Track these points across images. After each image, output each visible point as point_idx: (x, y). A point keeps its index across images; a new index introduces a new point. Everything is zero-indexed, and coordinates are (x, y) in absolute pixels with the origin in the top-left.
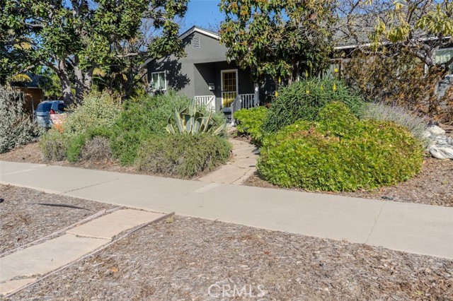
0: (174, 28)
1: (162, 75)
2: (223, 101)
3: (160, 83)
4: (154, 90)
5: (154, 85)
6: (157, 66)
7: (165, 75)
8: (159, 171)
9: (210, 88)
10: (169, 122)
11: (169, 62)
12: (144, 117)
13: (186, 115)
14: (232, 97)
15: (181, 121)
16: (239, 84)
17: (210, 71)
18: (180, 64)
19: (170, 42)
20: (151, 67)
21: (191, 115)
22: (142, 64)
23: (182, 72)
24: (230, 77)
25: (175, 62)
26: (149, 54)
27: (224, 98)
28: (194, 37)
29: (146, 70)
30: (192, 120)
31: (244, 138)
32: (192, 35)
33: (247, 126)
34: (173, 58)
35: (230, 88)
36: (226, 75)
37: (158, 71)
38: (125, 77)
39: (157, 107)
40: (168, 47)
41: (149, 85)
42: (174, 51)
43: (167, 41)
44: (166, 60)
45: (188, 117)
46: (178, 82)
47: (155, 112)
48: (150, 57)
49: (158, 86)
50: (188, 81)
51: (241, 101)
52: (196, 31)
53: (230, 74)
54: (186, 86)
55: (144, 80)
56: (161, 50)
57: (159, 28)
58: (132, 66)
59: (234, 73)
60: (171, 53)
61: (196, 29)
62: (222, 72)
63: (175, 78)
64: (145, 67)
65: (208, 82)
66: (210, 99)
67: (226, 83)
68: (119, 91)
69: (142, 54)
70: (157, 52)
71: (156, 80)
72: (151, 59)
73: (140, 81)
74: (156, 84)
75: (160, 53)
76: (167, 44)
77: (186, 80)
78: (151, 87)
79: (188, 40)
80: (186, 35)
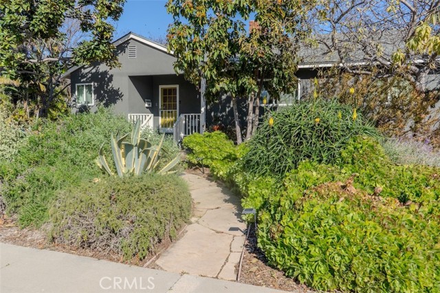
0: (108, 29)
1: (89, 87)
2: (161, 120)
3: (86, 97)
4: (79, 105)
5: (78, 98)
6: (83, 76)
7: (93, 89)
8: (86, 244)
9: (146, 105)
10: (101, 154)
11: (97, 73)
12: (63, 144)
13: (126, 145)
14: (172, 117)
15: (118, 152)
16: (180, 101)
17: (148, 86)
18: (112, 76)
19: (101, 47)
20: (76, 77)
21: (134, 144)
22: (65, 74)
23: (114, 85)
24: (170, 94)
25: (106, 73)
26: (73, 60)
27: (162, 117)
28: (129, 45)
29: (69, 81)
30: (134, 151)
31: (198, 171)
32: (127, 42)
33: (202, 156)
34: (103, 68)
35: (169, 105)
36: (165, 91)
37: (84, 82)
38: (43, 88)
39: (83, 129)
40: (98, 52)
41: (73, 99)
42: (105, 60)
43: (98, 45)
44: (94, 71)
45: (129, 148)
46: (109, 96)
47: (79, 137)
48: (74, 64)
49: (83, 100)
50: (121, 96)
51: (184, 122)
52: (132, 39)
53: (170, 90)
54: (119, 102)
55: (66, 93)
56: (89, 55)
57: (87, 31)
58: (51, 75)
59: (175, 89)
60: (102, 61)
61: (131, 36)
62: (161, 87)
63: (105, 92)
64: (67, 77)
65: (145, 98)
66: (148, 118)
67: (165, 100)
68: (36, 104)
69: (65, 60)
70: (84, 59)
71: (80, 93)
72: (75, 68)
73: (62, 92)
74: (81, 98)
75: (88, 59)
76: (97, 49)
77: (118, 95)
78: (74, 101)
79: (122, 48)
80: (120, 42)
